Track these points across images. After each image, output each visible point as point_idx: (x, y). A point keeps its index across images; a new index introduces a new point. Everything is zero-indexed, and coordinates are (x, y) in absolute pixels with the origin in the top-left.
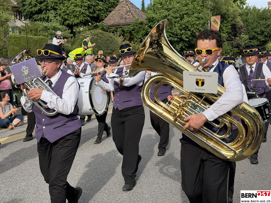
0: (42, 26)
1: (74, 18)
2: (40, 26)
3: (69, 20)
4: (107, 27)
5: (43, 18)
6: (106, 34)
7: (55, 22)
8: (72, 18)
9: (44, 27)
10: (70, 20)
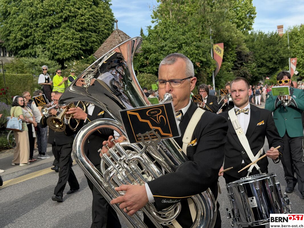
0: (28, 62)
1: (64, 52)
2: (26, 62)
3: (59, 54)
5: (30, 53)
7: (43, 58)
8: (63, 52)
9: (31, 63)
10: (61, 54)
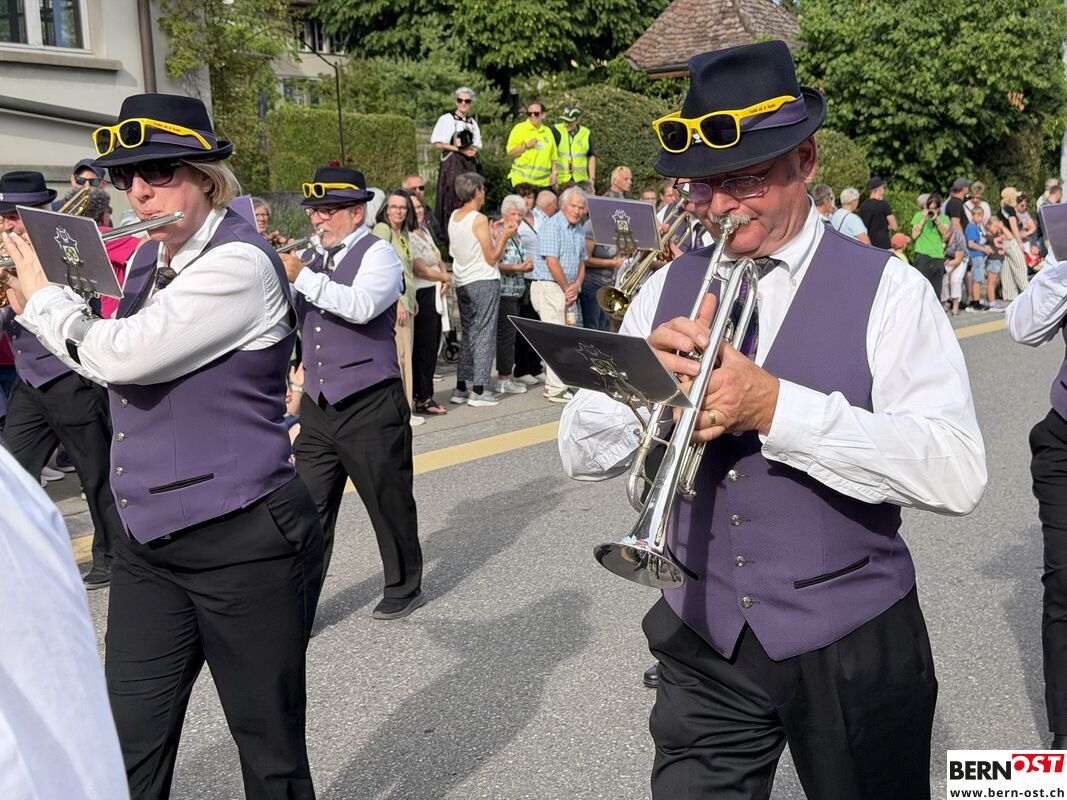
0: (393, 73)
1: (513, 43)
2: (388, 75)
3: (494, 49)
4: (641, 74)
5: (400, 42)
6: (639, 101)
7: (442, 61)
8: (508, 42)
9: (402, 77)
10: (499, 50)
